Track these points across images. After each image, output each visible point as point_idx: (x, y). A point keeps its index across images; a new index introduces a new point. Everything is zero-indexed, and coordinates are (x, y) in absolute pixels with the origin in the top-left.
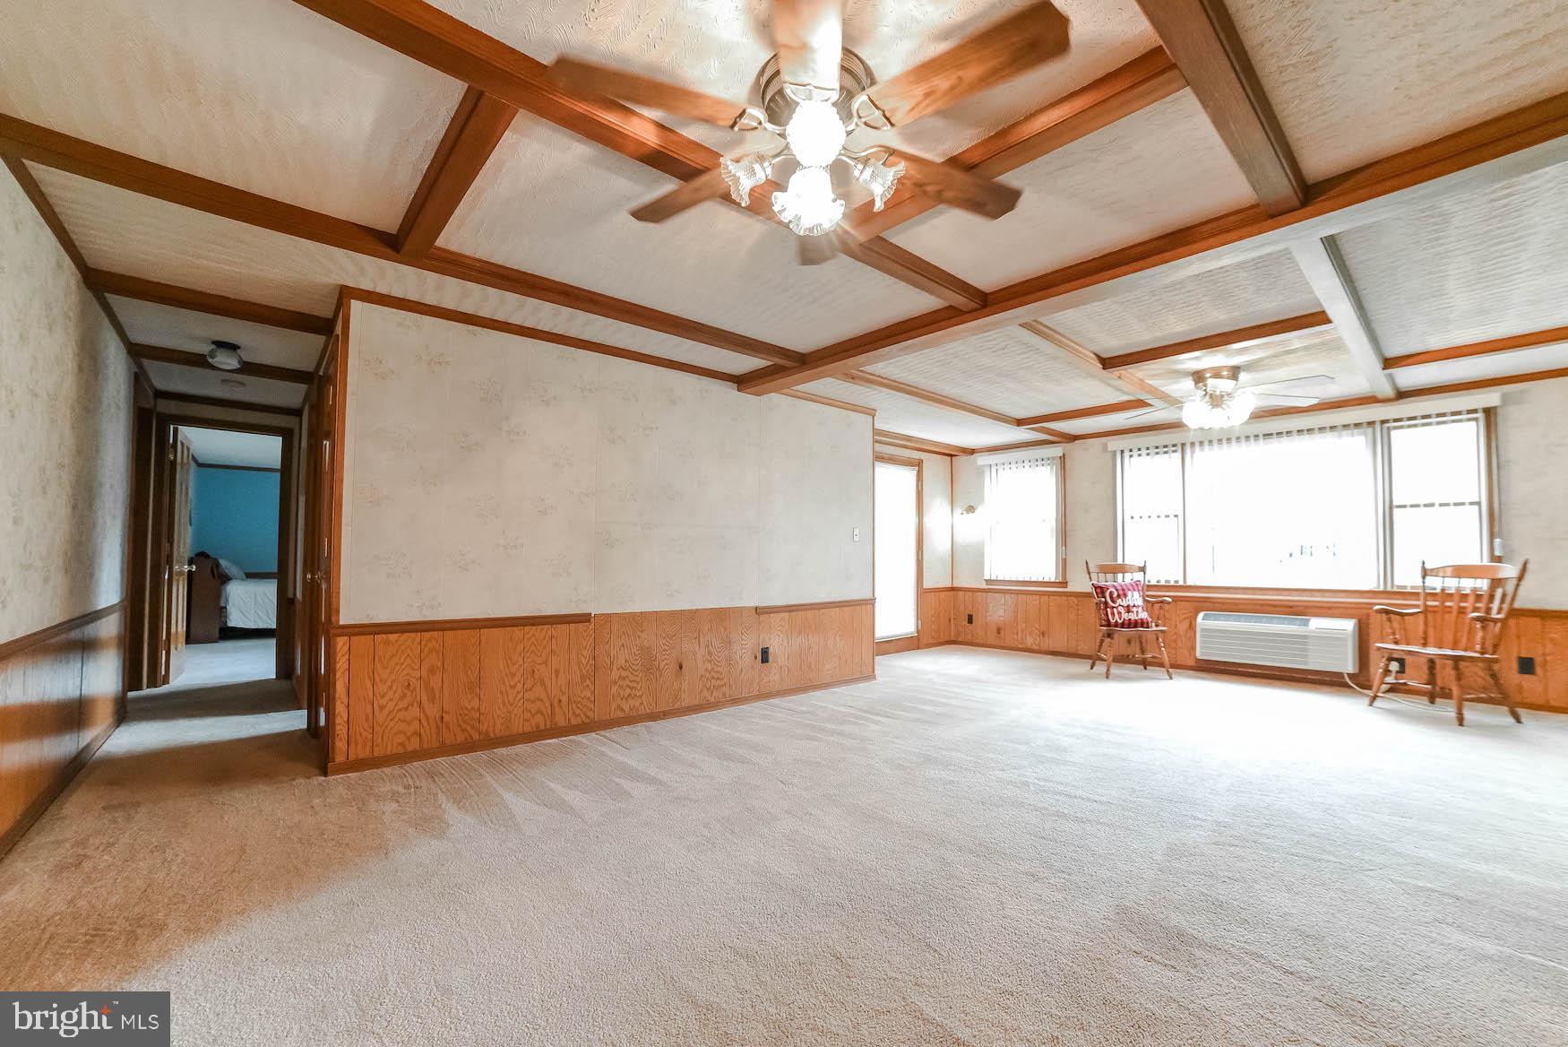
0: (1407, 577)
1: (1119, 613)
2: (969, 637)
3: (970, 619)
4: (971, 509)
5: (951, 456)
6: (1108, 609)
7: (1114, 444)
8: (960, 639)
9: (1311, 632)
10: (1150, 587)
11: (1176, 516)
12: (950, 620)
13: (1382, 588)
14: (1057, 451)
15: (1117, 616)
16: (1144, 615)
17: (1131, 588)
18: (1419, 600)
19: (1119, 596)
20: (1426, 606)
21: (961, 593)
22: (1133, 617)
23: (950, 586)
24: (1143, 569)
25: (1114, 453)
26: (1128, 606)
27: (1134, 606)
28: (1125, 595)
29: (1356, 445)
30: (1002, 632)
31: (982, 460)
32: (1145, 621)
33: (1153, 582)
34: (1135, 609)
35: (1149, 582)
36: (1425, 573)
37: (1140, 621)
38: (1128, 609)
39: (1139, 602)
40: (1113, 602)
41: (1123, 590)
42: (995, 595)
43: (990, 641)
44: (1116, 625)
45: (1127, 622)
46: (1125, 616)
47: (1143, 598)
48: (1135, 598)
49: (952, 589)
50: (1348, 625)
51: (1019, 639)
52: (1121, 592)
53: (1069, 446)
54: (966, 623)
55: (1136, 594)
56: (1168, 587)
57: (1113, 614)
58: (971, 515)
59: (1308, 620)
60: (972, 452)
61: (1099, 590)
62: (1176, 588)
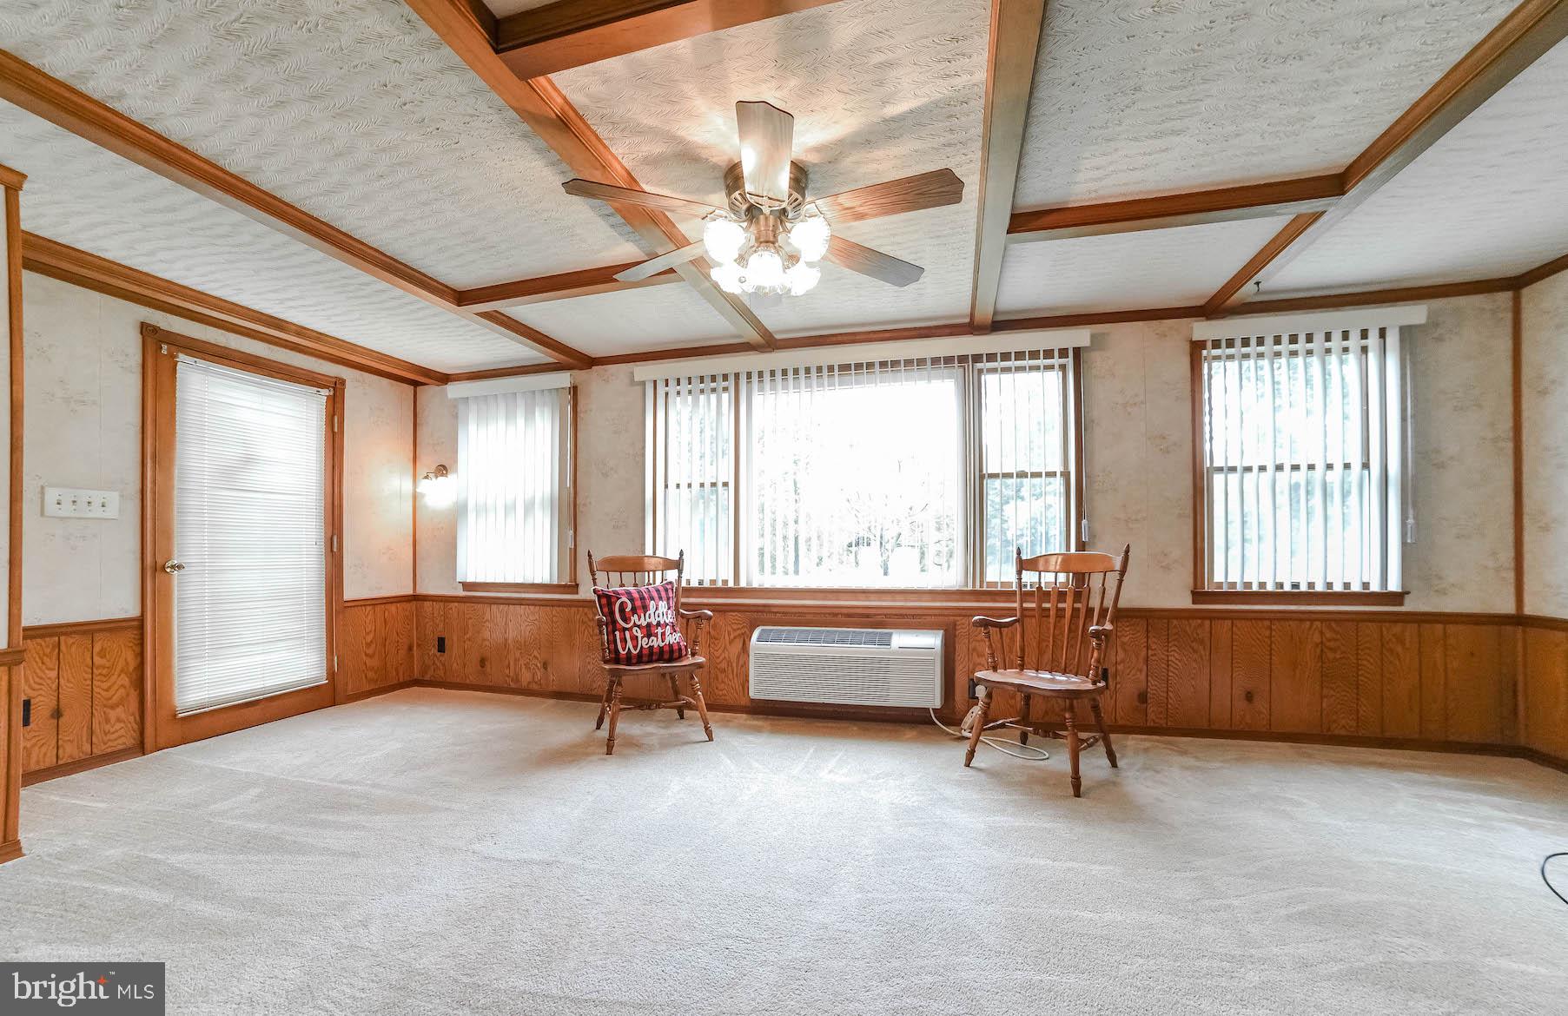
0: (1000, 572)
1: (634, 638)
2: (441, 673)
3: (441, 645)
4: (442, 470)
5: (415, 384)
6: (617, 633)
7: (643, 371)
8: (427, 678)
9: (894, 653)
10: (689, 591)
11: (725, 484)
12: (410, 648)
13: (970, 588)
14: (563, 379)
15: (630, 644)
16: (674, 638)
17: (655, 595)
18: (1015, 602)
19: (634, 610)
20: (1023, 610)
21: (427, 604)
22: (656, 642)
23: (411, 592)
24: (678, 565)
25: (643, 383)
26: (649, 625)
27: (659, 624)
28: (645, 608)
29: (943, 390)
30: (487, 664)
31: (454, 390)
32: (676, 647)
33: (694, 584)
34: (660, 630)
35: (688, 582)
36: (1023, 565)
37: (667, 649)
38: (649, 631)
39: (669, 618)
40: (626, 620)
41: (642, 598)
42: (476, 606)
43: (472, 679)
44: (629, 660)
45: (646, 652)
46: (644, 642)
47: (677, 610)
48: (661, 612)
49: (416, 598)
50: (931, 640)
51: (511, 674)
52: (638, 603)
53: (581, 376)
54: (434, 651)
55: (663, 605)
56: (714, 591)
57: (624, 640)
58: (441, 479)
59: (891, 634)
60: (445, 379)
61: (604, 601)
62: (725, 591)
